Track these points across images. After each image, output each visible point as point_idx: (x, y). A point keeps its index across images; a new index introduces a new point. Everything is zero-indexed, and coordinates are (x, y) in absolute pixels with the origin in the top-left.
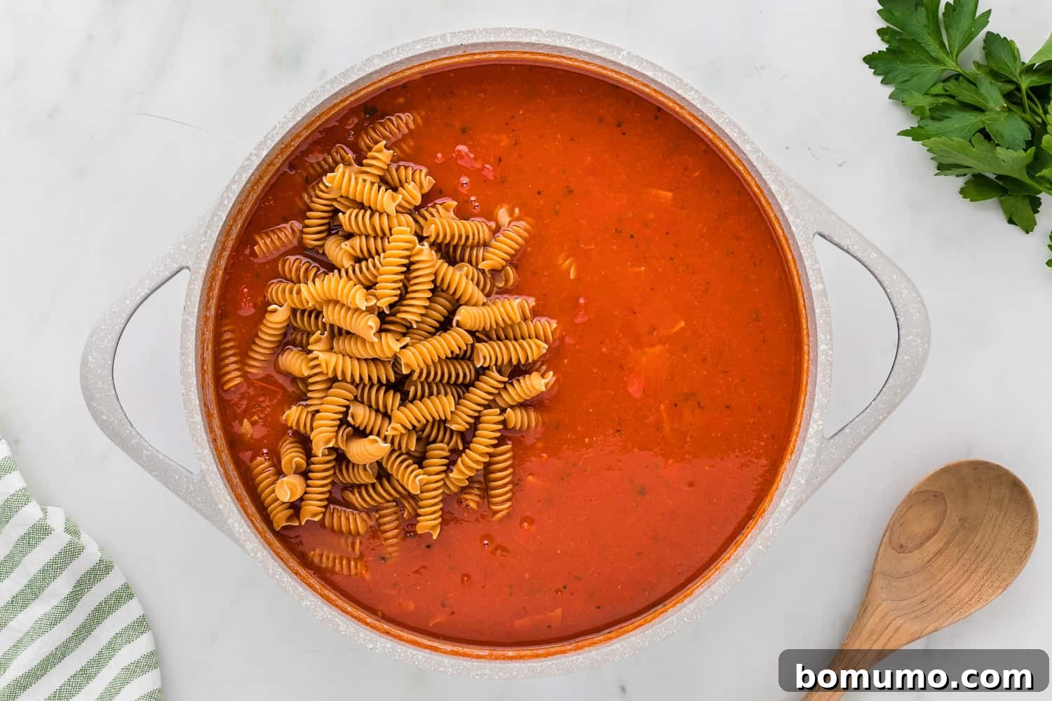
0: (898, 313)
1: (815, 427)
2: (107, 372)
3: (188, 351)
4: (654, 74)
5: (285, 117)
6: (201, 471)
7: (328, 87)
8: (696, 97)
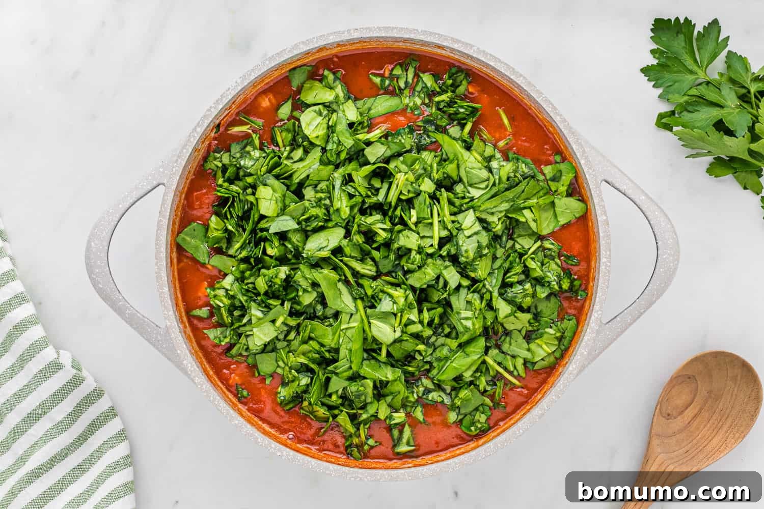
0: (657, 238)
1: (596, 315)
2: (104, 255)
3: (161, 242)
4: (495, 65)
5: (236, 82)
6: (166, 326)
7: (267, 62)
8: (524, 81)
